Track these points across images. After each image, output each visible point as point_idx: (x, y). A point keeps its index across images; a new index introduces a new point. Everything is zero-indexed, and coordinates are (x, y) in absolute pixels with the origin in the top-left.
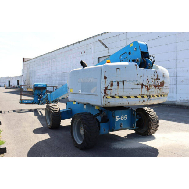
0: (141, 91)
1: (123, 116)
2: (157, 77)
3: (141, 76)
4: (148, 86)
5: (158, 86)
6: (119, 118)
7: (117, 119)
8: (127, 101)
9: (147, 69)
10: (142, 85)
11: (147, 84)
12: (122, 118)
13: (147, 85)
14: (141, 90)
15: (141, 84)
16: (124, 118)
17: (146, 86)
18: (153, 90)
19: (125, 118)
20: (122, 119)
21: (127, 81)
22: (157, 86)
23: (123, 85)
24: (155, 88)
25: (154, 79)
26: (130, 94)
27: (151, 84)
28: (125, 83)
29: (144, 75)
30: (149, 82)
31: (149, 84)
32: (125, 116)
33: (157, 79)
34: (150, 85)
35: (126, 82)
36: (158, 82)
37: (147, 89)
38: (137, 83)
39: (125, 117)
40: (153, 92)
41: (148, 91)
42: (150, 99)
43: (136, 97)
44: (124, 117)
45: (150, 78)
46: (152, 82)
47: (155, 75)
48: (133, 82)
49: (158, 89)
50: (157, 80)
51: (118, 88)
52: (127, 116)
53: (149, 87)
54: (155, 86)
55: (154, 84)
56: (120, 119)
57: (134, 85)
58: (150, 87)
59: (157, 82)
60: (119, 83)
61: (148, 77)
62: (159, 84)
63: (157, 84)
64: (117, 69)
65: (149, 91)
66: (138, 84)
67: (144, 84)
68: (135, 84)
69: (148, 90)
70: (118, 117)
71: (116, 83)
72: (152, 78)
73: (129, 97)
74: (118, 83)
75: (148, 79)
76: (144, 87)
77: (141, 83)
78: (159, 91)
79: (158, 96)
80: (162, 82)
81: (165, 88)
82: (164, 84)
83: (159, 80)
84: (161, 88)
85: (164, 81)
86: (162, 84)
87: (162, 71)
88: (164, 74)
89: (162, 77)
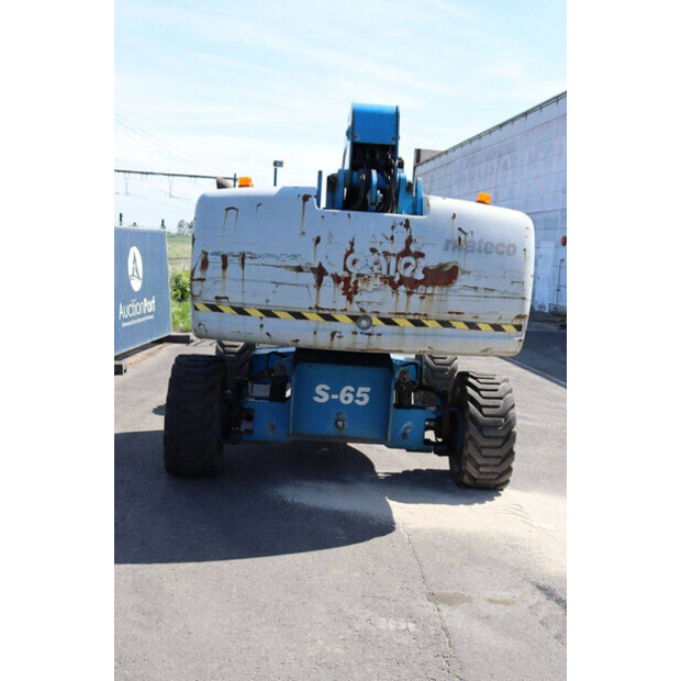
0: (314, 297)
1: (352, 389)
2: (403, 246)
3: (318, 240)
4: (347, 280)
5: (412, 284)
6: (330, 392)
7: (321, 397)
8: (262, 326)
9: (352, 213)
10: (320, 272)
11: (345, 269)
12: (343, 394)
13: (342, 273)
14: (314, 290)
15: (313, 270)
16: (355, 398)
17: (337, 279)
18: (378, 298)
19: (362, 399)
20: (346, 398)
21: (258, 252)
22: (400, 283)
23: (240, 268)
24: (389, 288)
25: (386, 254)
26: (267, 301)
27: (365, 271)
28: (247, 261)
29: (330, 236)
30: (354, 262)
31: (354, 271)
32: (361, 389)
33: (406, 253)
34: (358, 275)
35: (251, 258)
36: (410, 269)
37: (345, 289)
38: (295, 263)
39: (358, 395)
40: (379, 304)
41: (350, 299)
42: (368, 331)
43: (298, 316)
44: (354, 393)
45: (362, 250)
46: (371, 264)
47: (392, 238)
48: (278, 258)
49: (409, 294)
50: (411, 260)
51: (224, 277)
52: (368, 390)
53: (356, 282)
54: (389, 280)
55: (384, 272)
56: (335, 397)
57: (282, 269)
58: (359, 285)
59: (407, 265)
60: (229, 258)
61: (352, 244)
62: (419, 276)
63: (408, 273)
64: (227, 209)
65: (356, 298)
66: (299, 269)
67: (329, 270)
68: (286, 267)
69: (350, 292)
70: (327, 388)
71: (219, 259)
72: (373, 250)
73: (269, 313)
74: (224, 258)
75: (351, 251)
76: (327, 280)
77: (316, 266)
78: (415, 304)
79: (423, 325)
80: (441, 267)
81: (464, 293)
82: (461, 277)
83: (420, 260)
84: (429, 290)
85: (461, 265)
86: (444, 276)
87: (457, 222)
88: (466, 234)
89: (446, 248)
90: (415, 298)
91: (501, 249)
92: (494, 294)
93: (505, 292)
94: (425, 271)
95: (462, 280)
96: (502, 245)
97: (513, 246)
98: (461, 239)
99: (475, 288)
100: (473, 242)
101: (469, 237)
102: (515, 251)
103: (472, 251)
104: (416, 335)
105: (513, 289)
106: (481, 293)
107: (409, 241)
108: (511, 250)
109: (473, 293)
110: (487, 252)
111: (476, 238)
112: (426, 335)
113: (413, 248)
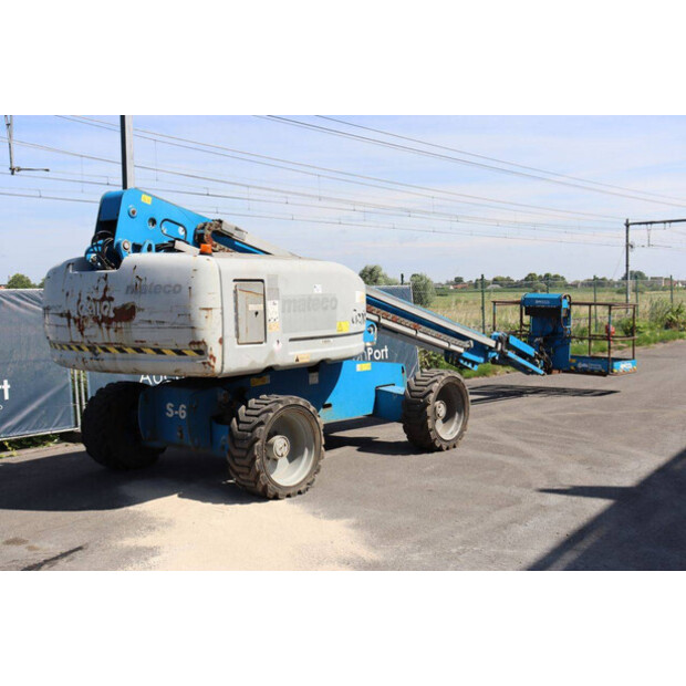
0: (69, 334)
1: (185, 407)
2: (103, 294)
3: (67, 294)
4: (79, 321)
5: (108, 321)
6: (174, 409)
7: (169, 413)
9: (83, 273)
10: (68, 316)
11: (78, 313)
13: (77, 316)
14: (68, 330)
15: (66, 315)
17: (75, 321)
18: (93, 333)
20: (182, 414)
21: (51, 305)
22: (102, 321)
24: (97, 326)
25: (95, 300)
27: (86, 314)
29: (72, 291)
30: (81, 308)
31: (82, 314)
33: (104, 298)
34: (83, 317)
35: (49, 309)
36: (107, 310)
37: (79, 327)
38: (60, 311)
40: (95, 336)
41: (82, 334)
42: (98, 357)
45: (84, 298)
46: (88, 309)
47: (98, 289)
48: (56, 308)
49: (108, 328)
50: (106, 303)
53: (83, 321)
54: (96, 319)
55: (94, 313)
56: (176, 413)
57: (57, 316)
58: (84, 323)
59: (105, 307)
61: (80, 295)
62: (112, 315)
63: (105, 314)
65: (85, 333)
66: (62, 315)
67: (72, 314)
68: (57, 314)
69: (81, 330)
72: (89, 298)
75: (79, 301)
76: (72, 321)
77: (67, 312)
78: (113, 336)
79: (124, 352)
80: (124, 306)
81: (142, 325)
82: (137, 314)
83: (112, 303)
84: (119, 325)
85: (137, 305)
86: (126, 313)
87: (137, 273)
88: (140, 280)
89: (127, 292)
90: (111, 330)
91: (168, 289)
92: (165, 325)
93: (174, 323)
94: (115, 310)
95: (139, 316)
96: (170, 286)
97: (180, 286)
98: (138, 285)
99: (150, 322)
100: (145, 285)
101: (143, 282)
102: (180, 290)
103: (145, 293)
104: (123, 359)
105: (181, 320)
106: (155, 325)
107: (106, 289)
108: (177, 289)
109: (147, 325)
110: (156, 292)
111: (148, 283)
112: (128, 359)
113: (107, 295)
